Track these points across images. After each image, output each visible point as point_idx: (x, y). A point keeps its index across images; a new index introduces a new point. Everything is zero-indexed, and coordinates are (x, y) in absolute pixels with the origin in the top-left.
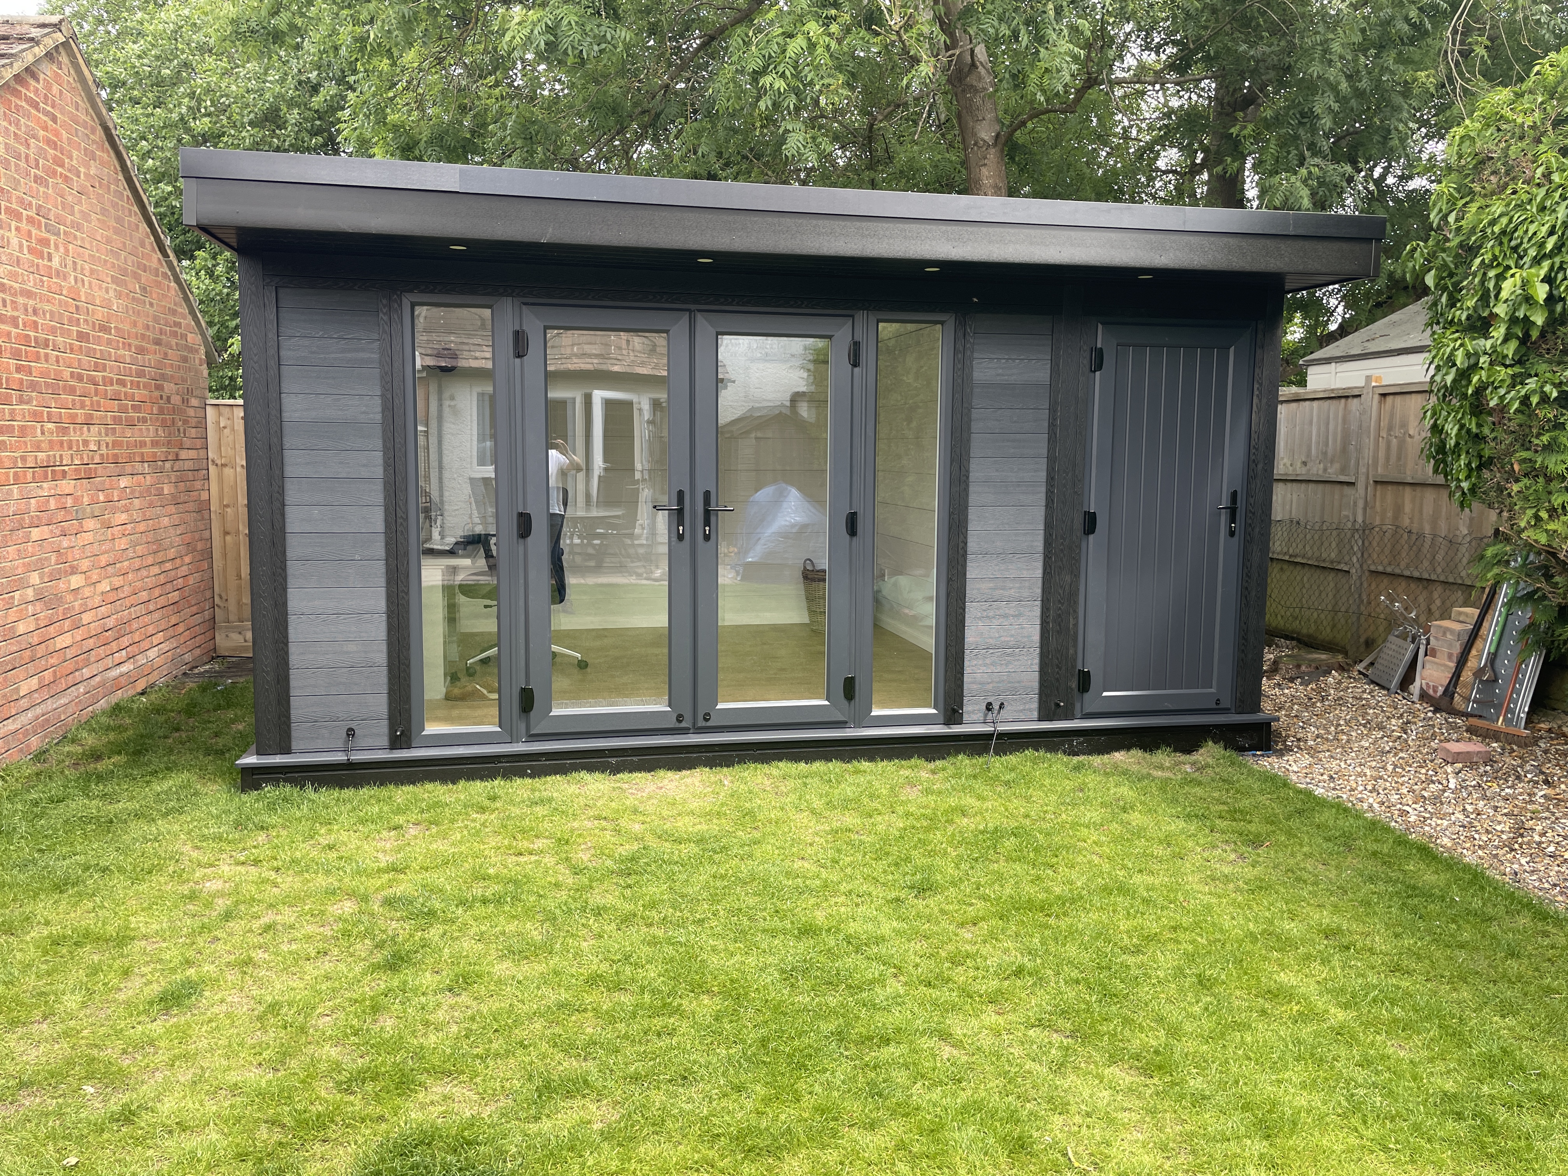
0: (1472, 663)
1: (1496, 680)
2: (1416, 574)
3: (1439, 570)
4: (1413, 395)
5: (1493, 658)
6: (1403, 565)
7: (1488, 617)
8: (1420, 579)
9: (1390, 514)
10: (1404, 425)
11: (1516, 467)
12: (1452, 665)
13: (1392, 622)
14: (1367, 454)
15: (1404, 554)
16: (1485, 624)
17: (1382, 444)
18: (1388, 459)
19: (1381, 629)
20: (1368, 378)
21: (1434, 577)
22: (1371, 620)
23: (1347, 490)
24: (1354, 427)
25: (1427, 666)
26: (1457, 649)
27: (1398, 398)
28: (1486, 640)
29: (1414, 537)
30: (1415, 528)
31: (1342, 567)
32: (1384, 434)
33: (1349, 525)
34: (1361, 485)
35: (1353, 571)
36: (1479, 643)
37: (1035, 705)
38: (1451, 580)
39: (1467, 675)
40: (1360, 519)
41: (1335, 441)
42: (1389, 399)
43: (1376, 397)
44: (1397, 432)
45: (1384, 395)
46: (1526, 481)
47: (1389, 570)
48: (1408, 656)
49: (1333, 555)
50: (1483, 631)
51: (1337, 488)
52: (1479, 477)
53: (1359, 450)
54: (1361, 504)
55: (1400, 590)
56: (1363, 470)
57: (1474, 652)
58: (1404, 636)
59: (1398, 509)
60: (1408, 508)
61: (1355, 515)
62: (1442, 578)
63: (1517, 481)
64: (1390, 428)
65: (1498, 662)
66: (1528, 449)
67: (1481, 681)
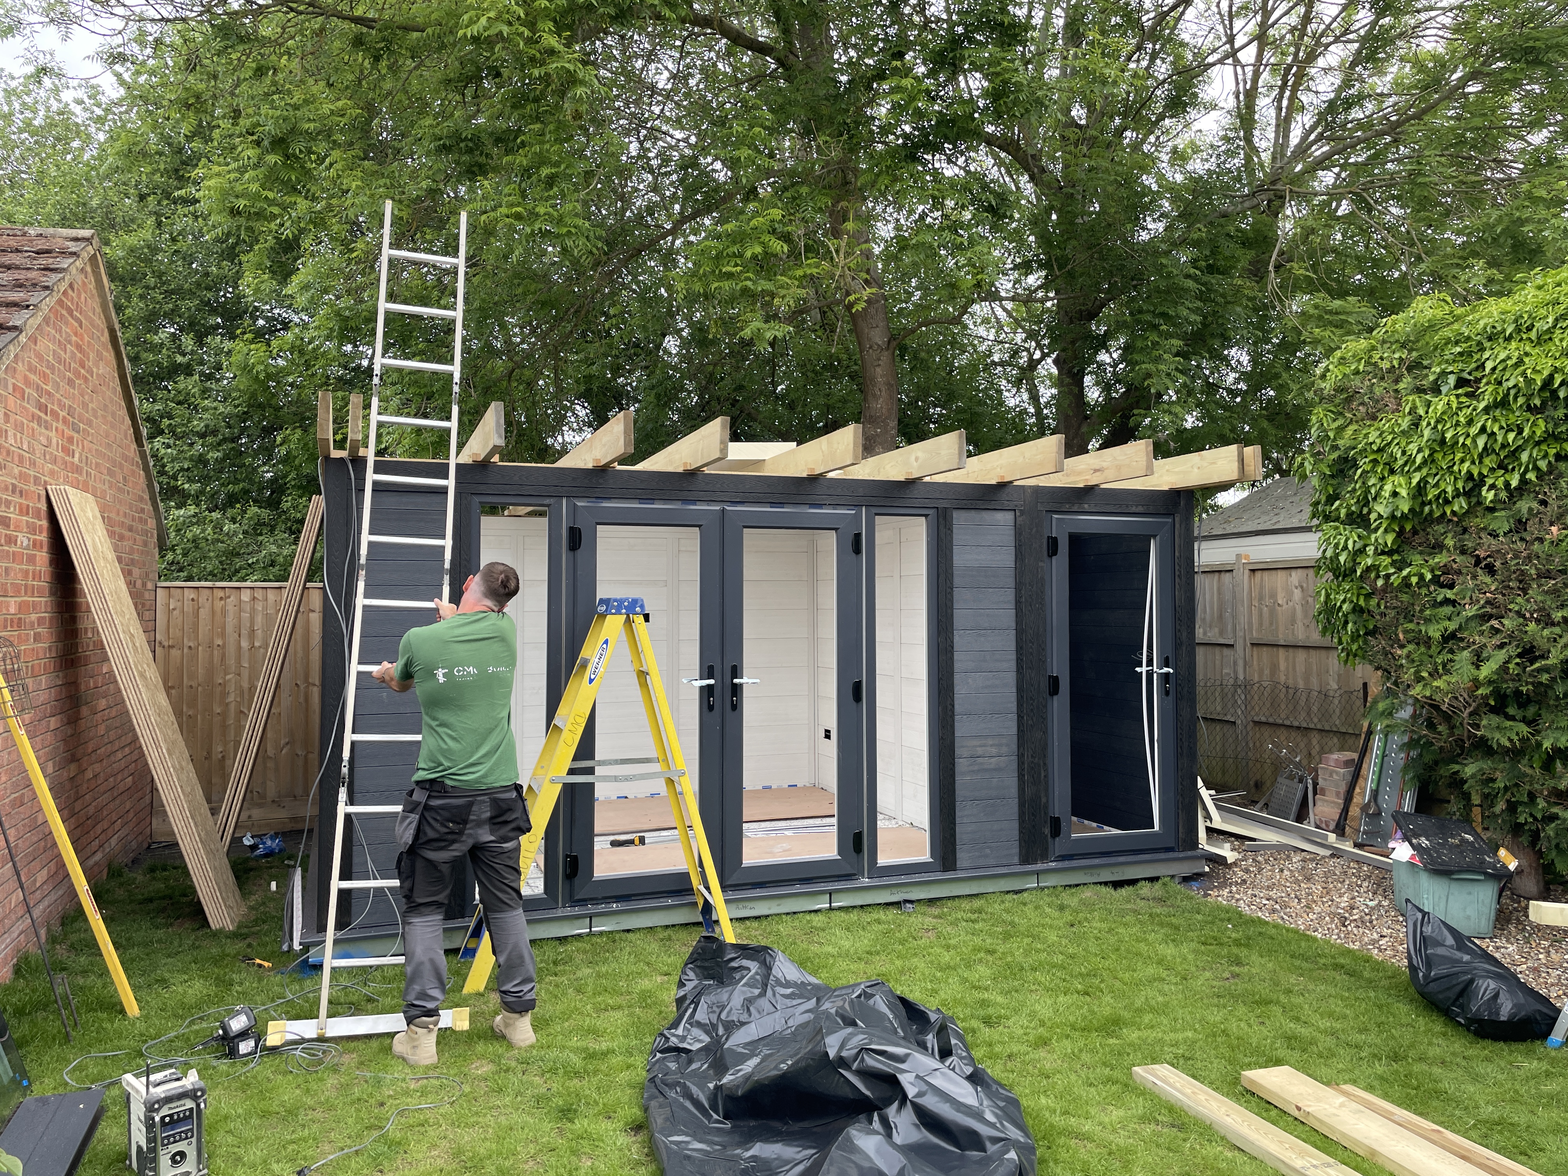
0: (1357, 799)
1: (1380, 814)
2: (1296, 724)
3: (1316, 720)
4: (1279, 572)
5: (1375, 794)
6: (1283, 716)
7: (1366, 760)
8: (1298, 728)
9: (1267, 672)
10: (1273, 596)
11: (1401, 636)
12: (1341, 801)
13: (1278, 766)
14: (1243, 620)
15: (1283, 706)
16: (1365, 766)
17: (1255, 612)
18: (1261, 624)
19: (1269, 772)
20: (1238, 556)
21: (1312, 726)
22: (1258, 765)
23: (1226, 651)
24: (1228, 596)
25: (1319, 803)
26: (1343, 788)
27: (1266, 573)
28: (1366, 780)
29: (1291, 691)
30: (1290, 682)
31: (1229, 718)
32: (1255, 603)
33: (1232, 681)
34: (1239, 647)
35: (1239, 722)
36: (1361, 781)
37: (1016, 850)
38: (1327, 728)
39: (1354, 811)
40: (1241, 677)
41: (1212, 608)
42: (1258, 574)
43: (1247, 572)
44: (1268, 601)
45: (1253, 571)
46: (1411, 647)
47: (1271, 720)
48: (1299, 795)
49: (1219, 708)
50: (1364, 771)
51: (1217, 650)
52: (1366, 642)
53: (1234, 617)
54: (1241, 663)
55: (1283, 738)
56: (1240, 634)
57: (1357, 790)
58: (1291, 777)
59: (1274, 668)
60: (1282, 666)
61: (1235, 672)
62: (1319, 727)
63: (1402, 647)
64: (1261, 598)
65: (1380, 798)
66: (1411, 621)
67: (1368, 815)
